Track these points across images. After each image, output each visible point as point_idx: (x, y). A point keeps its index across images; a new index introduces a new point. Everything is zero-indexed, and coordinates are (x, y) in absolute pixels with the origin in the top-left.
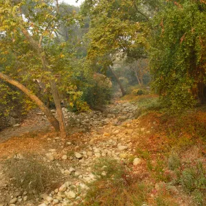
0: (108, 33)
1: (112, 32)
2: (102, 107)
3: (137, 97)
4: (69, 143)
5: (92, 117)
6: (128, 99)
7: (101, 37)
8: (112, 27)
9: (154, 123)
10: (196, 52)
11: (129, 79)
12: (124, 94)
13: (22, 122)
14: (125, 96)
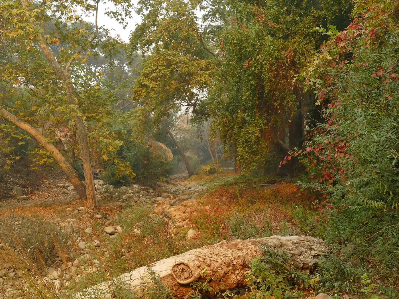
0: (161, 68)
1: (167, 67)
2: (155, 184)
3: (208, 177)
4: (98, 216)
5: (138, 192)
6: (195, 181)
7: (153, 71)
8: (166, 60)
9: (224, 199)
10: (263, 80)
11: (199, 156)
12: (191, 174)
13: (32, 193)
14: (192, 177)
